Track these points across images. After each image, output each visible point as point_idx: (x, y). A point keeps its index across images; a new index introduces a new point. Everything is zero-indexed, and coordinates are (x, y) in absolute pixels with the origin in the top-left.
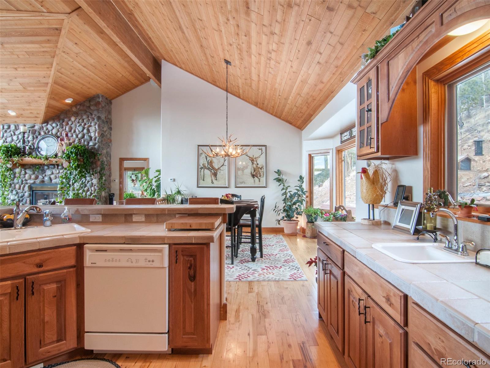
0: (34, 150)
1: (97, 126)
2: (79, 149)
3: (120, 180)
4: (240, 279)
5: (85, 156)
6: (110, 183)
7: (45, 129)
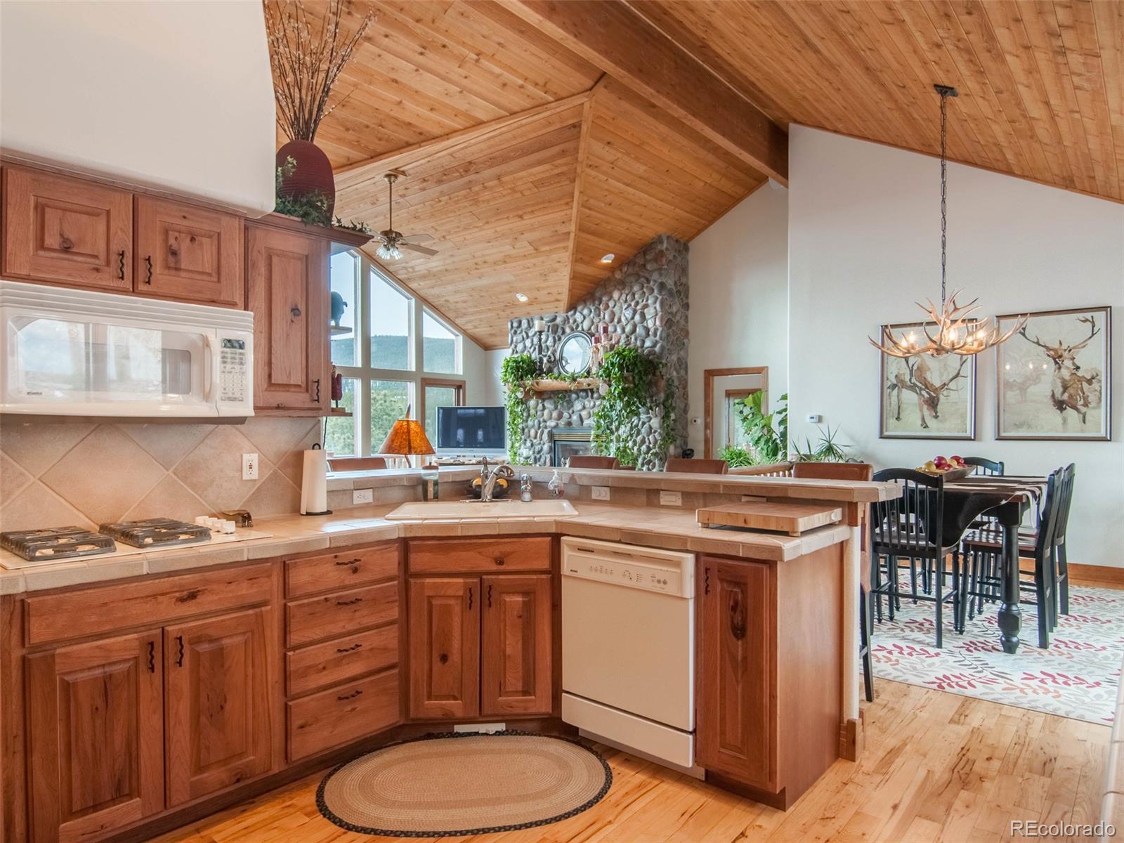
0: (556, 362)
1: (658, 305)
2: (625, 356)
3: (705, 419)
4: (940, 686)
5: (636, 371)
6: (685, 428)
7: (571, 321)
